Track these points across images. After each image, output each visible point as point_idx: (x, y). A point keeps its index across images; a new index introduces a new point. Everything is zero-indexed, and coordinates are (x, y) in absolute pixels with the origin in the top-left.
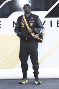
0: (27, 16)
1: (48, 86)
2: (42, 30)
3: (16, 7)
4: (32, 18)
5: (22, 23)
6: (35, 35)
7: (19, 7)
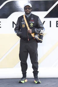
0: (28, 17)
1: (47, 85)
2: (42, 30)
3: (15, 7)
4: (32, 19)
5: (23, 23)
6: (35, 35)
7: (19, 7)
